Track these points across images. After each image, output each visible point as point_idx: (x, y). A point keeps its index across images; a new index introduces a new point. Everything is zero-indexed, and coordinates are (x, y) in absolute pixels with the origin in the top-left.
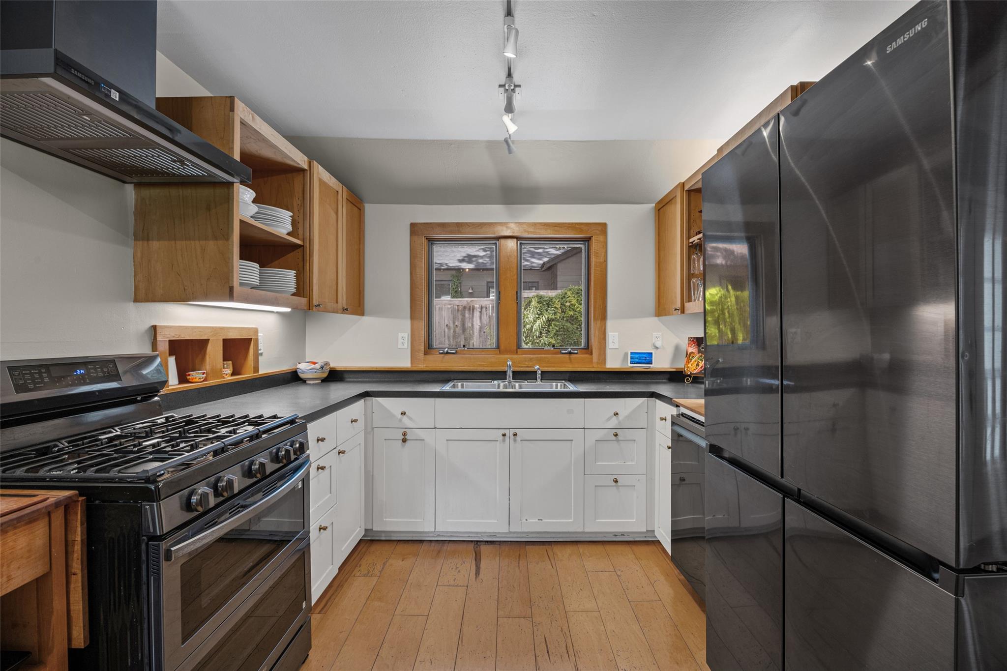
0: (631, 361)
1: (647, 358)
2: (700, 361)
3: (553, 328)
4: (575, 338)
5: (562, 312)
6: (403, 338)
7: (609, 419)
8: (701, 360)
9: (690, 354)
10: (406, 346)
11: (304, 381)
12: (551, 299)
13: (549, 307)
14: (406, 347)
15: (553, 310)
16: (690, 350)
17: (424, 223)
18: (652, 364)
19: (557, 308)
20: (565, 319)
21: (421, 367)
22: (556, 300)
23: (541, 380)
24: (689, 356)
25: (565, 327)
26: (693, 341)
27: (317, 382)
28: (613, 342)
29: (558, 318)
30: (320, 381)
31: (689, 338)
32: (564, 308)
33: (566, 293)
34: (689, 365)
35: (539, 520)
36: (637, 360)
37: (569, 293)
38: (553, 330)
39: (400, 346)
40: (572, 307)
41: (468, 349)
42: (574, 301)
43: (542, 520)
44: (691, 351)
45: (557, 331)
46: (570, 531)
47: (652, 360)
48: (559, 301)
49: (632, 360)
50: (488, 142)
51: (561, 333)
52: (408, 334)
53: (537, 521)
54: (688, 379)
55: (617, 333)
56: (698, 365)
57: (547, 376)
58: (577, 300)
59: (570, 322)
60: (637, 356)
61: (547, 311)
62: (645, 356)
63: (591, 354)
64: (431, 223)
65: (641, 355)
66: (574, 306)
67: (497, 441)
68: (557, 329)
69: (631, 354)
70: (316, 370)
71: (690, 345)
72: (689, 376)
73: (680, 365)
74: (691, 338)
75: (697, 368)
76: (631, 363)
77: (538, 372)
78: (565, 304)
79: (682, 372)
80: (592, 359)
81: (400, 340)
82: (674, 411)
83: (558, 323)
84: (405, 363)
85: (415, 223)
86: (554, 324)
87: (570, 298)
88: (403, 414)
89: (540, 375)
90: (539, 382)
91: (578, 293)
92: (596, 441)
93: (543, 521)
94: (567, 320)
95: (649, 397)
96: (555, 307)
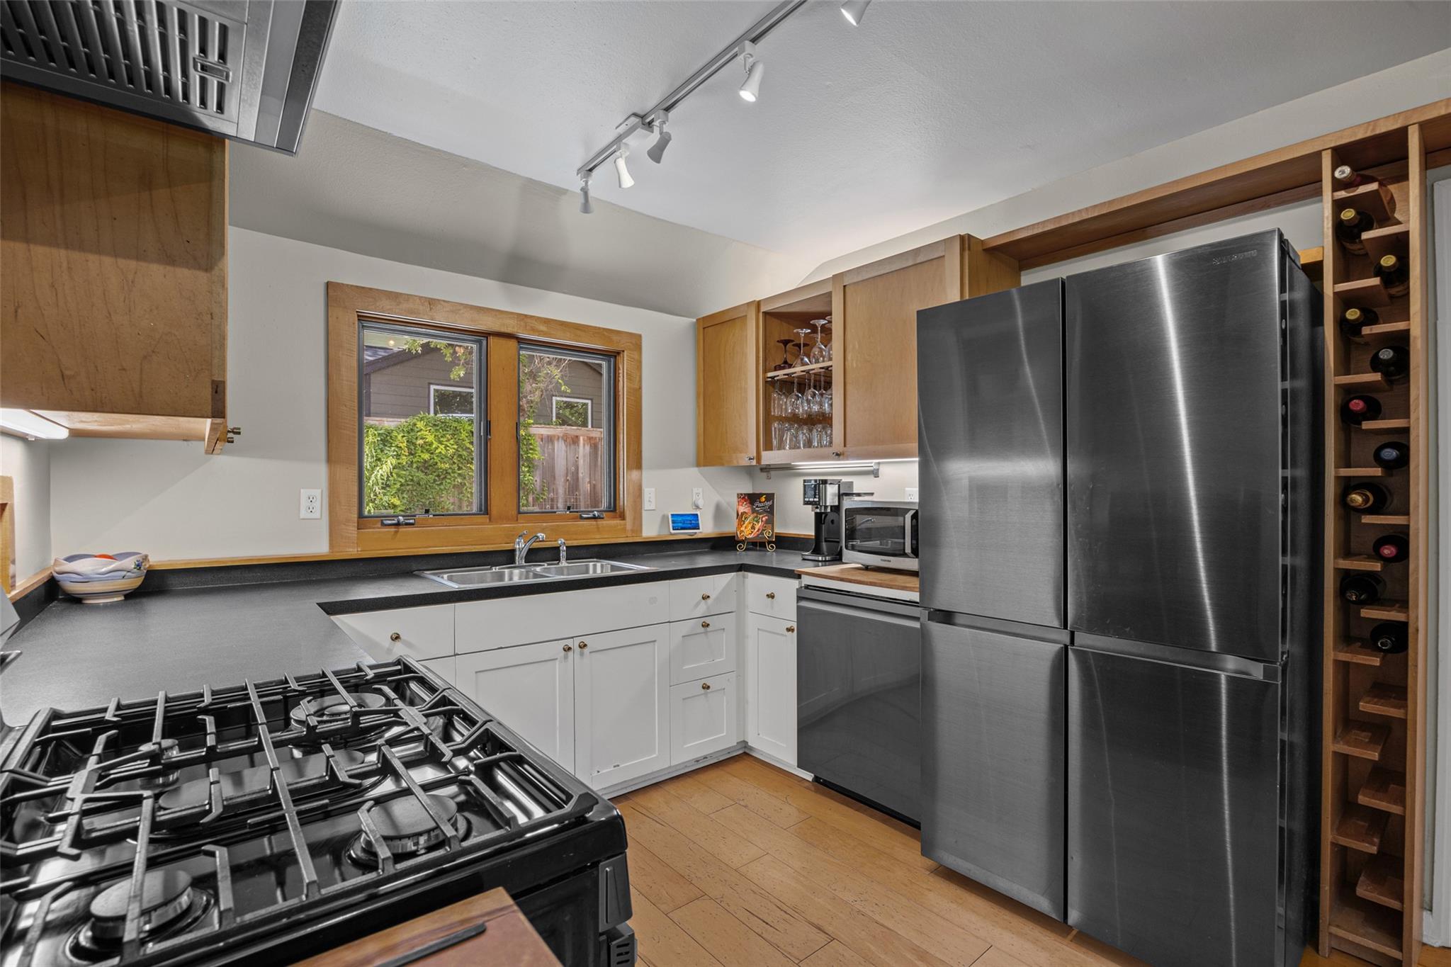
0: (673, 527)
1: (691, 521)
2: (755, 523)
3: (394, 480)
4: (431, 496)
5: (411, 454)
6: (311, 499)
7: (698, 604)
8: (756, 521)
9: (742, 514)
10: (317, 515)
11: (76, 601)
12: (389, 433)
13: (385, 445)
14: (319, 517)
15: (394, 451)
16: (742, 509)
17: (357, 287)
18: (699, 529)
19: (401, 447)
20: (415, 466)
21: (352, 552)
22: (399, 434)
23: (566, 560)
24: (741, 517)
25: (415, 479)
26: (743, 498)
27: (116, 599)
28: (649, 501)
29: (405, 463)
30: (123, 598)
31: (738, 494)
32: (413, 447)
33: (415, 425)
34: (742, 529)
35: (615, 767)
36: (680, 525)
37: (420, 425)
38: (395, 484)
39: (304, 514)
40: (427, 447)
41: (434, 515)
42: (430, 438)
43: (618, 766)
44: (742, 511)
45: (401, 485)
46: (655, 770)
47: (698, 524)
48: (403, 437)
49: (675, 525)
50: (530, 180)
51: (408, 488)
52: (322, 491)
53: (613, 769)
54: (740, 546)
55: (653, 489)
56: (753, 528)
57: (577, 553)
58: (435, 436)
59: (423, 472)
60: (680, 519)
61: (382, 451)
62: (689, 518)
63: (622, 517)
64: (371, 289)
65: (684, 518)
66: (430, 445)
67: (556, 659)
68: (403, 481)
69: (672, 517)
70: (124, 573)
71: (740, 504)
72: (743, 542)
73: (730, 528)
74: (742, 494)
75: (752, 532)
76: (673, 529)
77: (561, 548)
78: (414, 441)
79: (734, 537)
80: (625, 525)
81: (304, 503)
82: (794, 584)
83: (404, 472)
84: (317, 546)
85: (338, 284)
86: (397, 474)
87: (422, 432)
88: (396, 638)
89: (565, 553)
90: (564, 563)
91: (435, 425)
92: (683, 637)
93: (621, 766)
94: (418, 468)
95: (738, 571)
96: (397, 446)
